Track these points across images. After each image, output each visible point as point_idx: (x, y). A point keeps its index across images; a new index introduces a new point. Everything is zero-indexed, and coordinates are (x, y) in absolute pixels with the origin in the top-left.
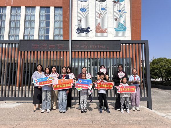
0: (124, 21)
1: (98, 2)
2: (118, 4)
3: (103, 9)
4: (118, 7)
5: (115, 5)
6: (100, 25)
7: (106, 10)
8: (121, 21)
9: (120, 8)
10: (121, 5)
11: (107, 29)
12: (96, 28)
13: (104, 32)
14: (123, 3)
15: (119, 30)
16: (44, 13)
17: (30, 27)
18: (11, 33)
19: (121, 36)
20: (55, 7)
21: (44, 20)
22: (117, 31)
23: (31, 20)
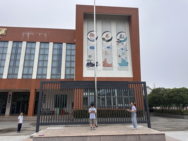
0: (126, 58)
1: (104, 41)
3: (108, 47)
4: (121, 46)
6: (106, 60)
7: (111, 48)
8: (123, 57)
9: (122, 47)
10: (123, 44)
11: (112, 64)
12: (103, 63)
13: (110, 66)
14: (125, 43)
15: (122, 65)
16: (57, 48)
17: (43, 61)
18: (25, 65)
19: (124, 70)
20: (67, 44)
21: (56, 54)
22: (120, 65)
23: (45, 54)
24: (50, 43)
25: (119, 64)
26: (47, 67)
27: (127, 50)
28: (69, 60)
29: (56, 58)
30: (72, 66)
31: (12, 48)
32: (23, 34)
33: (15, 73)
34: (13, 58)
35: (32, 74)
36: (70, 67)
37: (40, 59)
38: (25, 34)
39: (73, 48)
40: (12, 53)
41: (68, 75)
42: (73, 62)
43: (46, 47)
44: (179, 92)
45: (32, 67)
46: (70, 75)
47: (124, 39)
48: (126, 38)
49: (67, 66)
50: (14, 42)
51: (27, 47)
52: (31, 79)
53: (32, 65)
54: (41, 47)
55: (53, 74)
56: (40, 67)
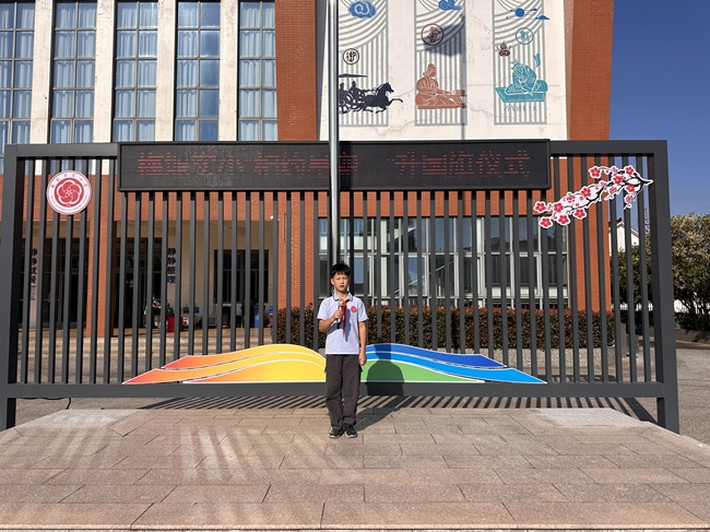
0: (537, 58)
3: (446, 5)
7: (458, 8)
8: (524, 56)
11: (464, 93)
12: (417, 88)
13: (450, 106)
15: (516, 98)
17: (136, 90)
18: (57, 113)
19: (525, 123)
22: (507, 99)
24: (160, 1)
25: (500, 90)
26: (152, 121)
27: (543, 18)
28: (257, 84)
36: (262, 119)
49: (243, 114)
51: (60, 25)
56: (124, 121)
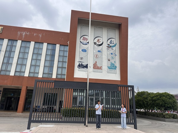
0: (115, 62)
1: (95, 46)
2: (110, 49)
3: (99, 51)
5: (109, 49)
6: (96, 63)
7: (101, 52)
8: (113, 61)
9: (112, 51)
10: (113, 49)
11: (102, 67)
12: (93, 65)
14: (114, 48)
15: (111, 69)
16: (50, 48)
17: (37, 60)
18: (18, 63)
19: (113, 73)
20: (60, 45)
21: (49, 54)
22: (109, 69)
23: (39, 53)
24: (44, 43)
25: (108, 67)
26: (39, 66)
27: (116, 55)
28: (62, 61)
29: (49, 58)
30: (64, 67)
31: (7, 45)
32: (19, 33)
33: (8, 70)
34: (7, 55)
35: (24, 72)
36: (62, 68)
37: (33, 58)
38: (20, 33)
39: (66, 50)
40: (7, 50)
41: (59, 74)
42: (65, 63)
43: (41, 47)
44: (161, 96)
45: (26, 65)
46: (61, 75)
47: (114, 45)
48: (116, 44)
49: (59, 66)
50: (9, 40)
51: (22, 46)
52: (23, 77)
53: (25, 64)
54: (35, 47)
55: (45, 73)
56: (33, 65)
